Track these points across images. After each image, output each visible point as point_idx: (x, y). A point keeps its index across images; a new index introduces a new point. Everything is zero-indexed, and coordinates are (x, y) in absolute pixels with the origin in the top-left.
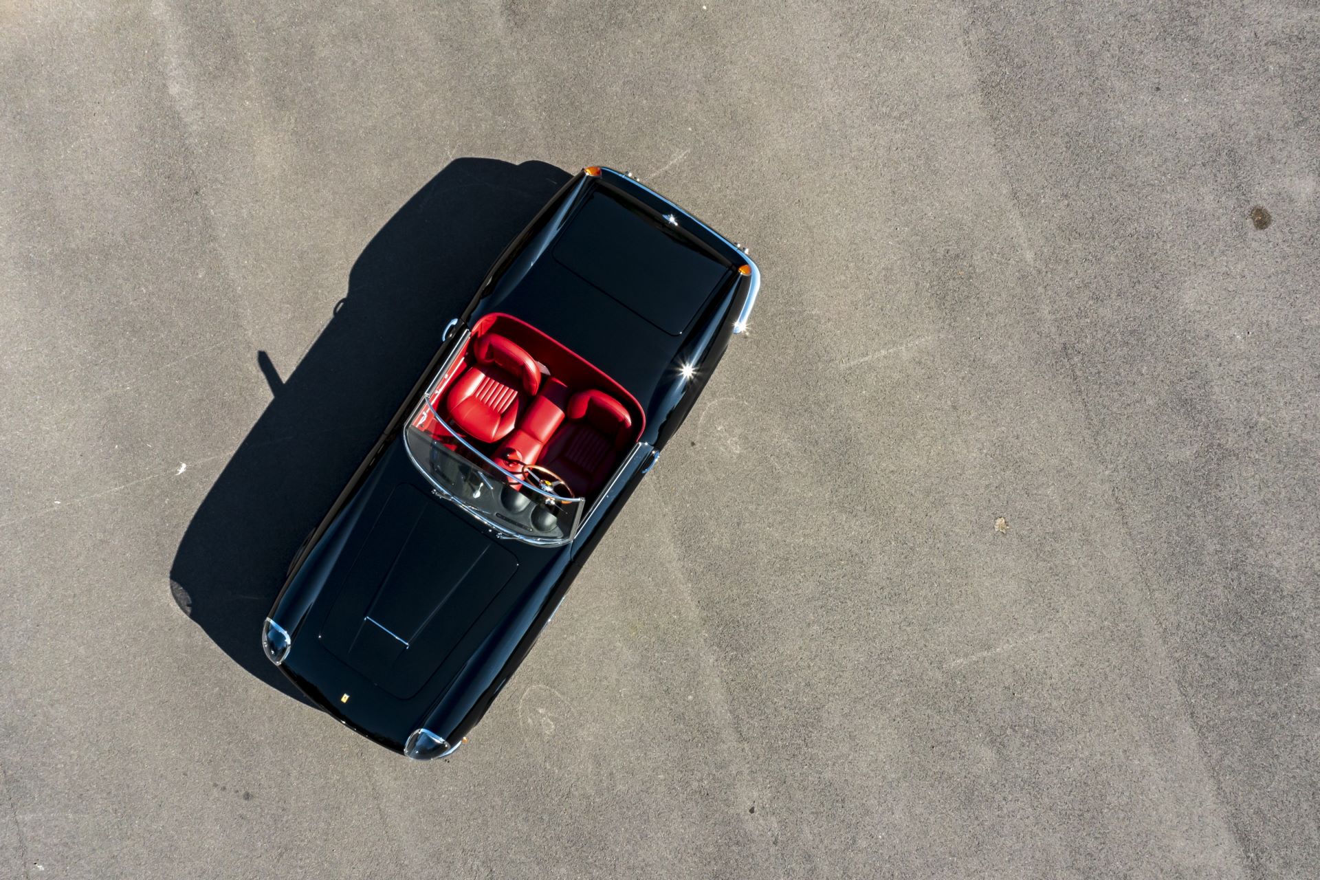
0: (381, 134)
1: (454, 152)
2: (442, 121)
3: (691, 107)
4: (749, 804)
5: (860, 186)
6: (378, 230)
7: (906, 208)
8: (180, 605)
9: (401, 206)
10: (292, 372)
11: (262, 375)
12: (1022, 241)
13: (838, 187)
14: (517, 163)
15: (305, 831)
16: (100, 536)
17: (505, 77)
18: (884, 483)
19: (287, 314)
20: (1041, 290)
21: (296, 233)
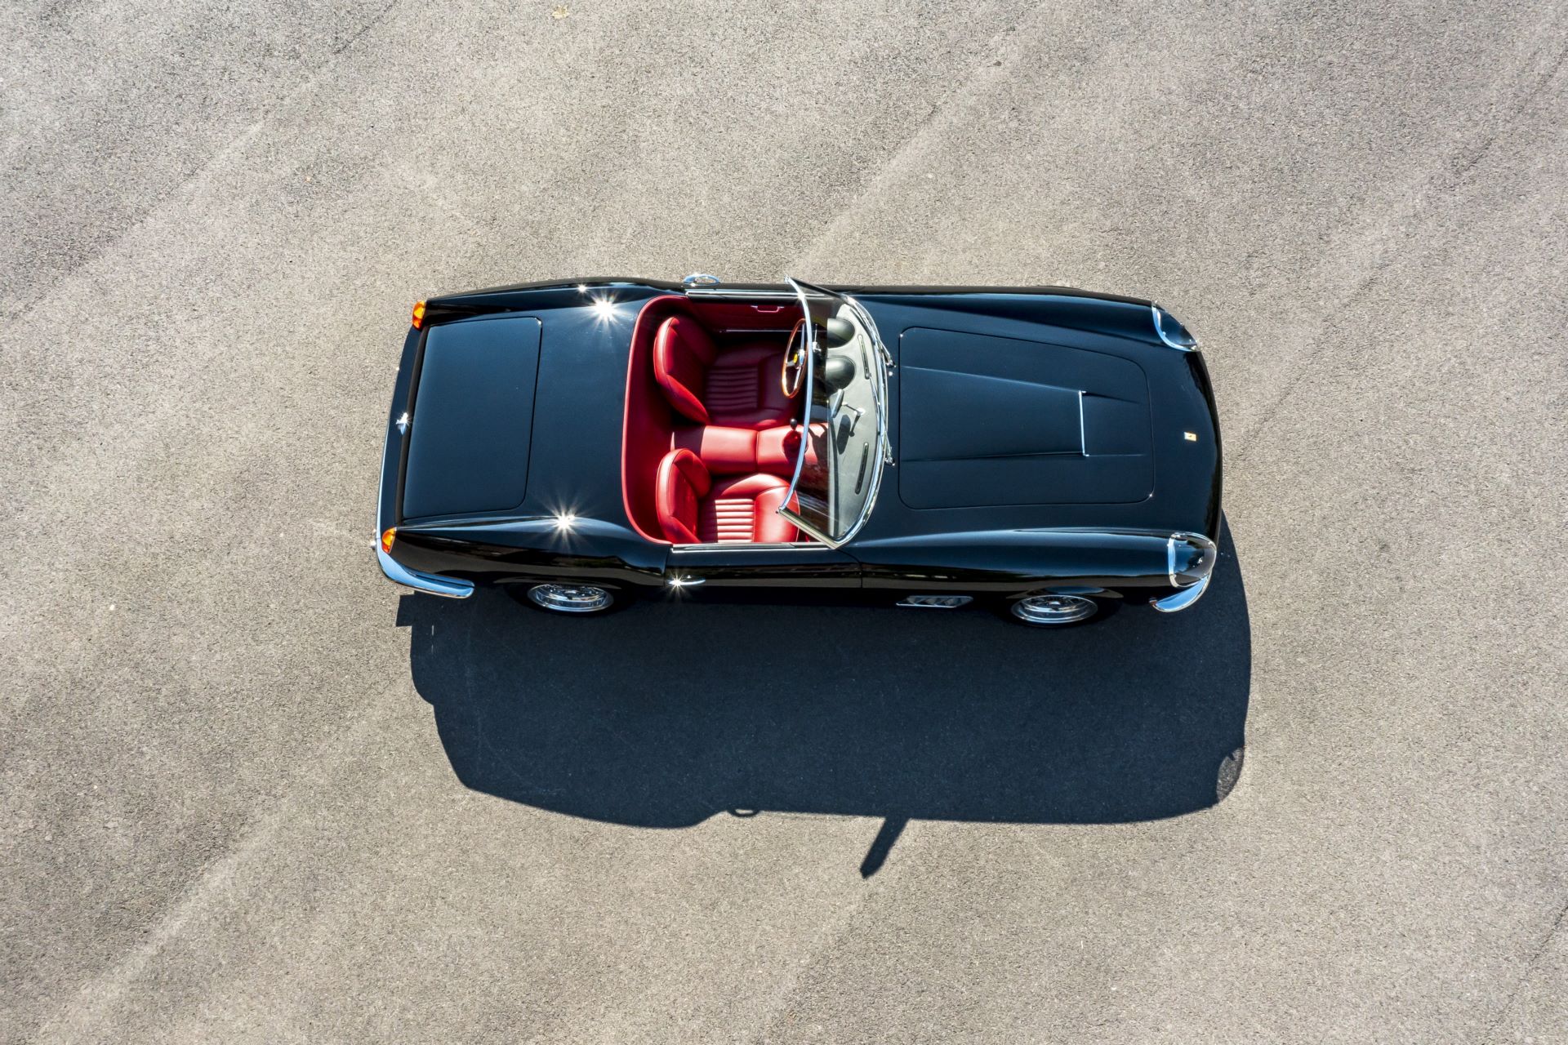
0: (486, 907)
1: (460, 796)
2: (426, 837)
3: (253, 549)
4: (993, 70)
5: (259, 322)
6: (617, 828)
7: (262, 266)
8: (1239, 769)
9: (569, 819)
10: (866, 819)
11: (893, 854)
12: (241, 144)
13: (271, 345)
14: (431, 708)
15: (1367, 462)
16: (1238, 933)
17: (323, 793)
18: (583, 130)
19: (796, 875)
20: (287, 101)
21: (684, 933)
